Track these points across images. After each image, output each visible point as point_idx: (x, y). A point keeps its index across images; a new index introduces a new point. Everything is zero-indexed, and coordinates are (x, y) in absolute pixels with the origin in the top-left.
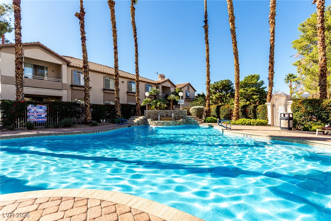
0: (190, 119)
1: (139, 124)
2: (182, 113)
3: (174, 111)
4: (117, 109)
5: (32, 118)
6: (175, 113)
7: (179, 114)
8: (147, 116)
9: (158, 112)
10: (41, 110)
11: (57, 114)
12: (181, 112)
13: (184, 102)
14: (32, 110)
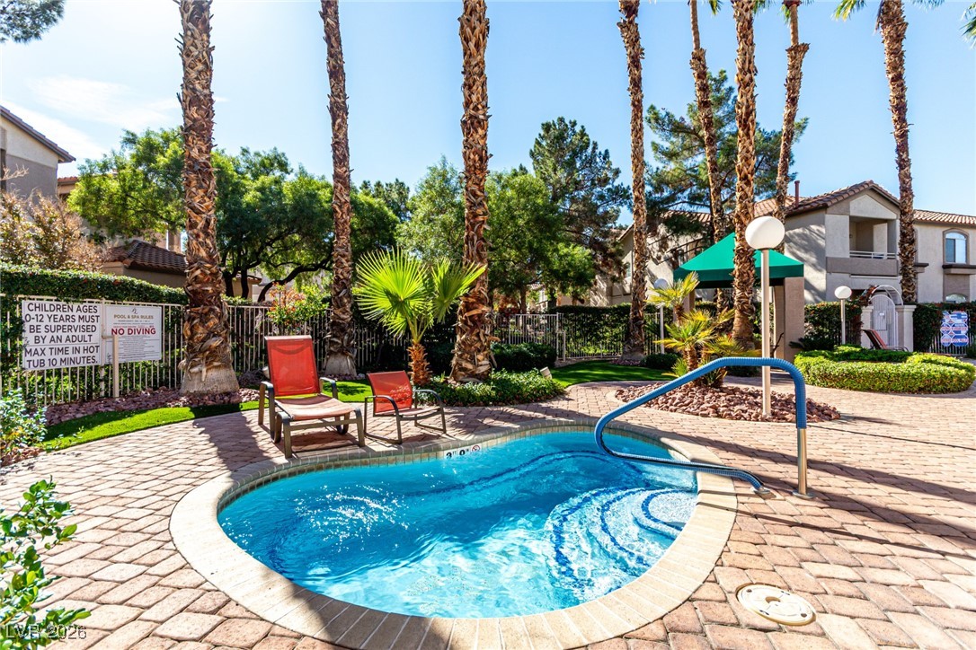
5: (947, 339)
14: (948, 321)
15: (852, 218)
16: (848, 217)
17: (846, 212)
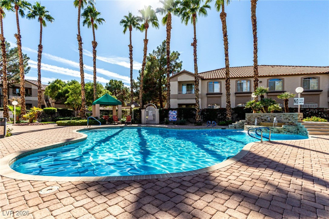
0: (301, 127)
1: (235, 128)
2: (293, 117)
3: (283, 115)
4: (227, 113)
5: (171, 119)
6: (285, 118)
7: (289, 119)
8: (247, 120)
9: (262, 115)
10: (174, 113)
11: (182, 116)
12: (291, 116)
13: (303, 101)
14: (171, 114)
15: (178, 82)
16: (177, 82)
17: (176, 80)
